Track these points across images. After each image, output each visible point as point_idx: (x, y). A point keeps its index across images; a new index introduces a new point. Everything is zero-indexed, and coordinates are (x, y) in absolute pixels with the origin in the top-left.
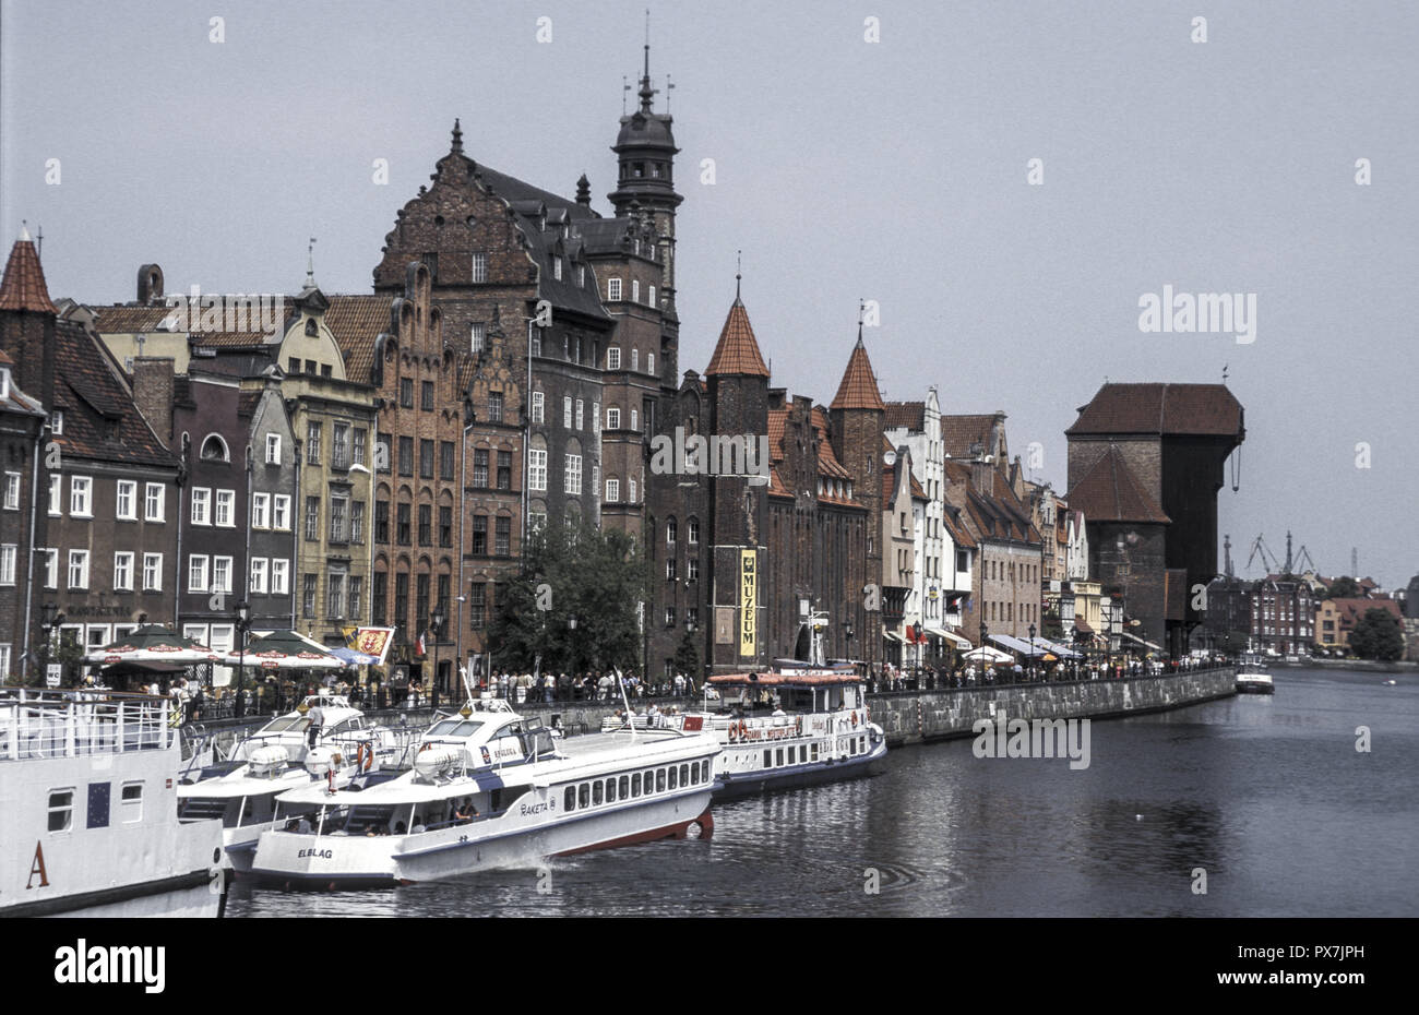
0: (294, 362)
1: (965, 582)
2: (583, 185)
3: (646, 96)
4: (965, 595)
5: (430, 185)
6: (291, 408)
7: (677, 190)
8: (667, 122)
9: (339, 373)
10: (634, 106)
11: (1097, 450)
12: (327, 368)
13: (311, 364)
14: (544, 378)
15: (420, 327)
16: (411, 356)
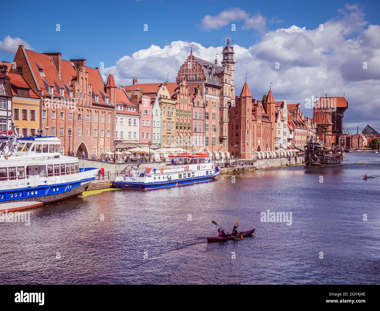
0: (161, 95)
1: (291, 136)
2: (216, 61)
4: (291, 139)
5: (186, 61)
6: (160, 104)
7: (234, 61)
9: (169, 98)
10: (226, 45)
12: (167, 97)
13: (164, 96)
14: (208, 98)
15: (184, 89)
16: (182, 94)
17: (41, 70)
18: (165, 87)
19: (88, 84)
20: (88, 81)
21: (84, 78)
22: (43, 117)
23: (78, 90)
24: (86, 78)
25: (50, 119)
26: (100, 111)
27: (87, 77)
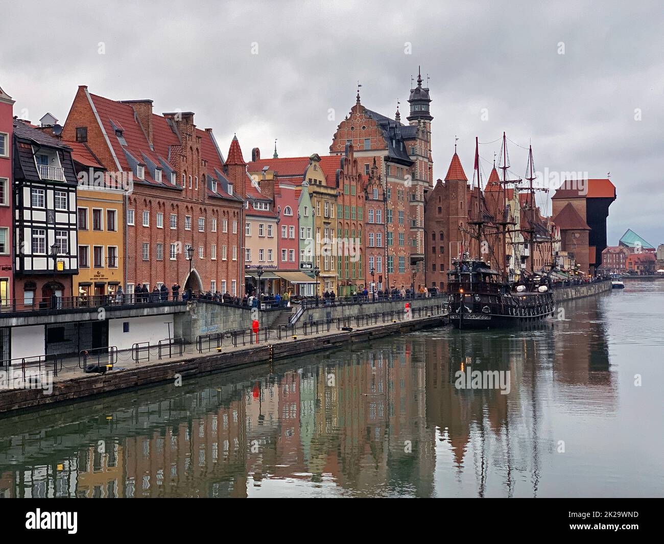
0: (310, 180)
1: (527, 253)
2: (398, 114)
3: (420, 81)
4: (527, 257)
5: (349, 116)
6: (311, 195)
7: (431, 115)
8: (427, 91)
9: (324, 183)
10: (415, 86)
11: (563, 203)
12: (320, 182)
13: (315, 181)
14: (392, 183)
15: (350, 167)
16: (348, 177)
17: (119, 132)
18: (317, 164)
19: (200, 160)
20: (200, 154)
21: (194, 148)
22: (129, 224)
23: (185, 170)
24: (197, 149)
25: (139, 227)
26: (221, 210)
27: (199, 146)
